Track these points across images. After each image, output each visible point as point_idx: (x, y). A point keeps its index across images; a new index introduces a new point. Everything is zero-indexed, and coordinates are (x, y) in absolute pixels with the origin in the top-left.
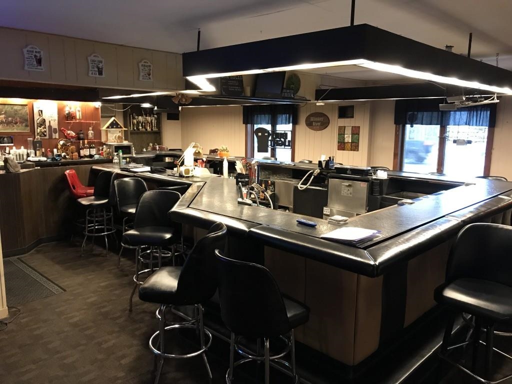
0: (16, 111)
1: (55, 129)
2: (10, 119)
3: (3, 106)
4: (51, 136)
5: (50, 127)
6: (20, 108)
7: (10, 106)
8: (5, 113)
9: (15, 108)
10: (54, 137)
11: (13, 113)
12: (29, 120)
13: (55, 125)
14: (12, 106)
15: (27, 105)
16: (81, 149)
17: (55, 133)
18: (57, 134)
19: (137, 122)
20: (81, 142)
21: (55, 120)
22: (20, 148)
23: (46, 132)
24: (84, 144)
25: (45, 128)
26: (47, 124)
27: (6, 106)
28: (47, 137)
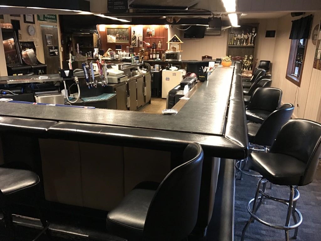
0: (123, 31)
1: (141, 42)
2: (121, 36)
3: (118, 29)
4: (139, 45)
5: (139, 40)
6: (125, 30)
7: (121, 29)
8: (119, 33)
9: (123, 30)
10: (140, 46)
11: (122, 33)
12: (129, 36)
13: (141, 39)
14: (122, 29)
15: (128, 28)
16: (151, 54)
17: (141, 44)
18: (142, 45)
19: (237, 39)
20: (151, 50)
21: (141, 37)
22: (123, 52)
23: (136, 43)
24: (153, 51)
25: (136, 41)
26: (137, 39)
27: (119, 29)
28: (137, 46)
